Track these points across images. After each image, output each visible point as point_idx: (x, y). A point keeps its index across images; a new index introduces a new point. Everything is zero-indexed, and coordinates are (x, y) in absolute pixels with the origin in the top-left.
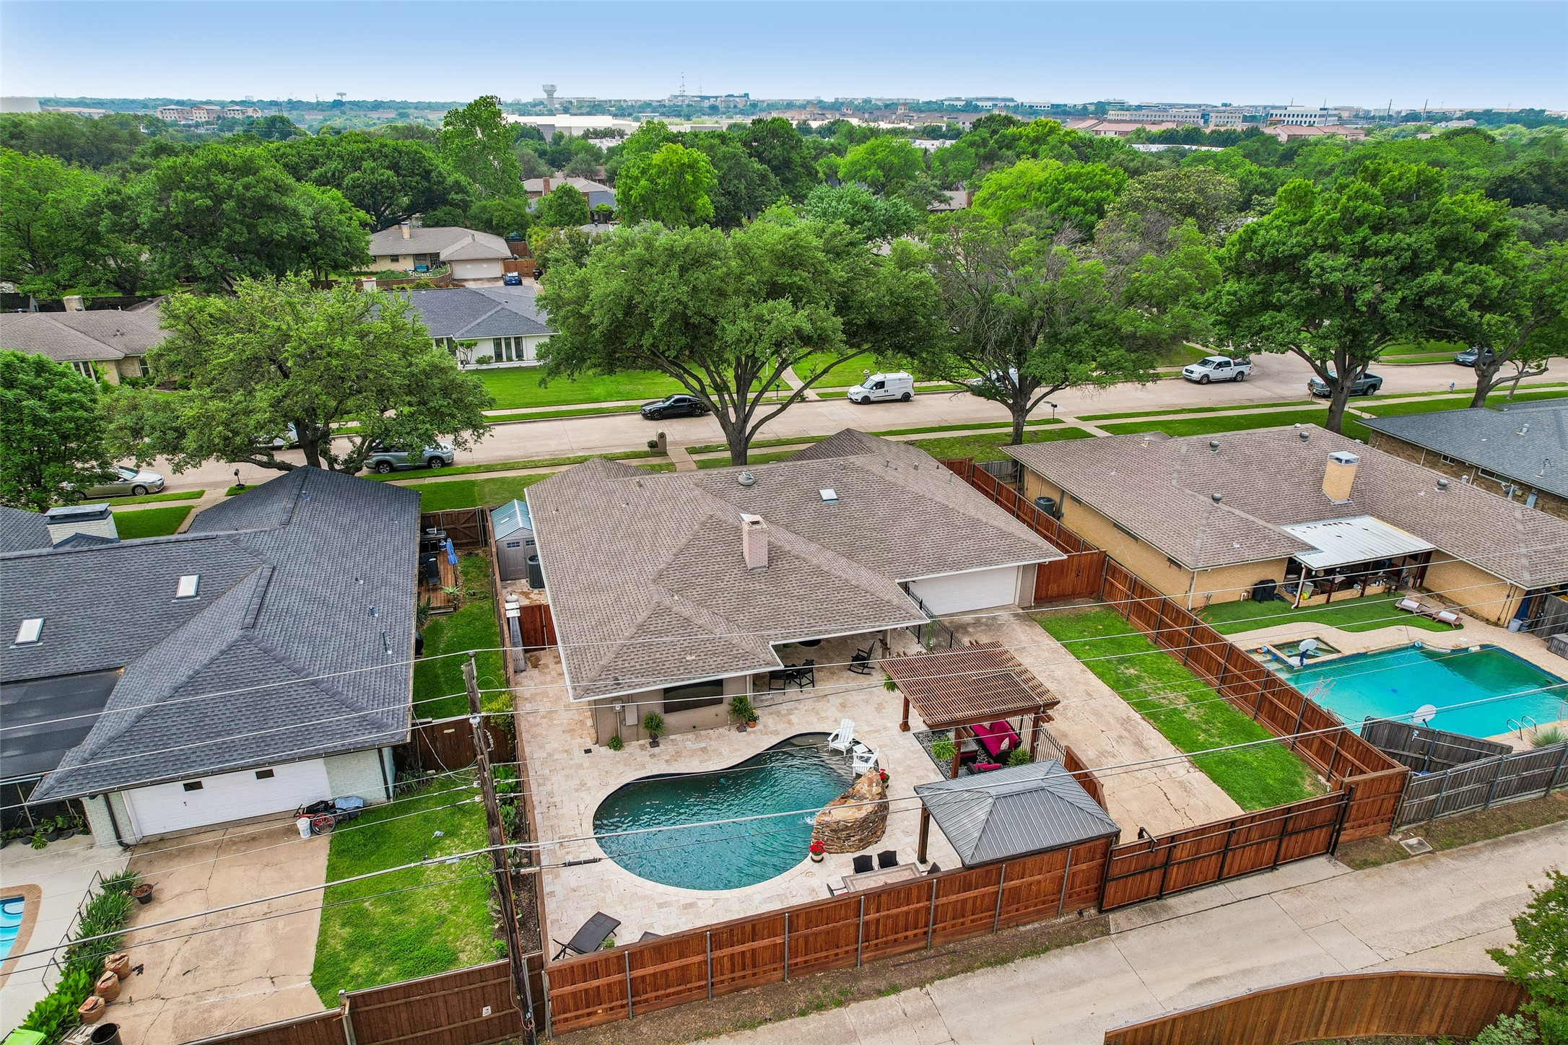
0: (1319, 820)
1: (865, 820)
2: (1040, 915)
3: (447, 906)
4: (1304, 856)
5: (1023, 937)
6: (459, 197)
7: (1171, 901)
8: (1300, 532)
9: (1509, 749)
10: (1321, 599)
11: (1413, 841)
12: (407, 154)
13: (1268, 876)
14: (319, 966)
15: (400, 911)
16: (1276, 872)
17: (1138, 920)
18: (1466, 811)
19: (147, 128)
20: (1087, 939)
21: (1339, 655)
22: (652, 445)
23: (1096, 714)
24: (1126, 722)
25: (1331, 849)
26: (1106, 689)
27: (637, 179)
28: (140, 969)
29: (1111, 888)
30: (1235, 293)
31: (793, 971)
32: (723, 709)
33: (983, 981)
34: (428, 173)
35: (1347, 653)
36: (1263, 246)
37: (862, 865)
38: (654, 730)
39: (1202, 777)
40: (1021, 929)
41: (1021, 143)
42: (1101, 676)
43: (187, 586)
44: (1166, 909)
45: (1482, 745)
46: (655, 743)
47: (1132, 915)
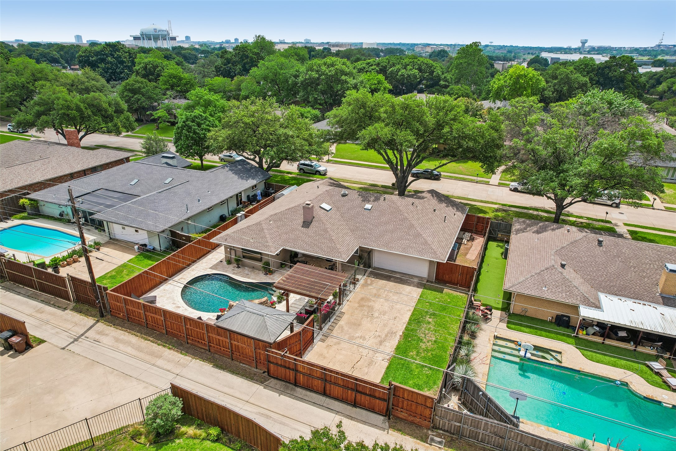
2: (249, 363)
4: (372, 410)
6: (444, 83)
7: (299, 390)
8: (606, 299)
10: (598, 339)
11: (439, 439)
13: (349, 408)
16: (354, 409)
17: (278, 386)
18: (487, 446)
20: (254, 380)
23: (386, 325)
24: (392, 333)
25: (388, 415)
26: (406, 320)
28: (80, 262)
29: (271, 366)
32: (261, 264)
38: (237, 263)
39: (386, 365)
40: (241, 364)
42: (412, 315)
44: (292, 390)
46: (238, 267)
47: (279, 384)
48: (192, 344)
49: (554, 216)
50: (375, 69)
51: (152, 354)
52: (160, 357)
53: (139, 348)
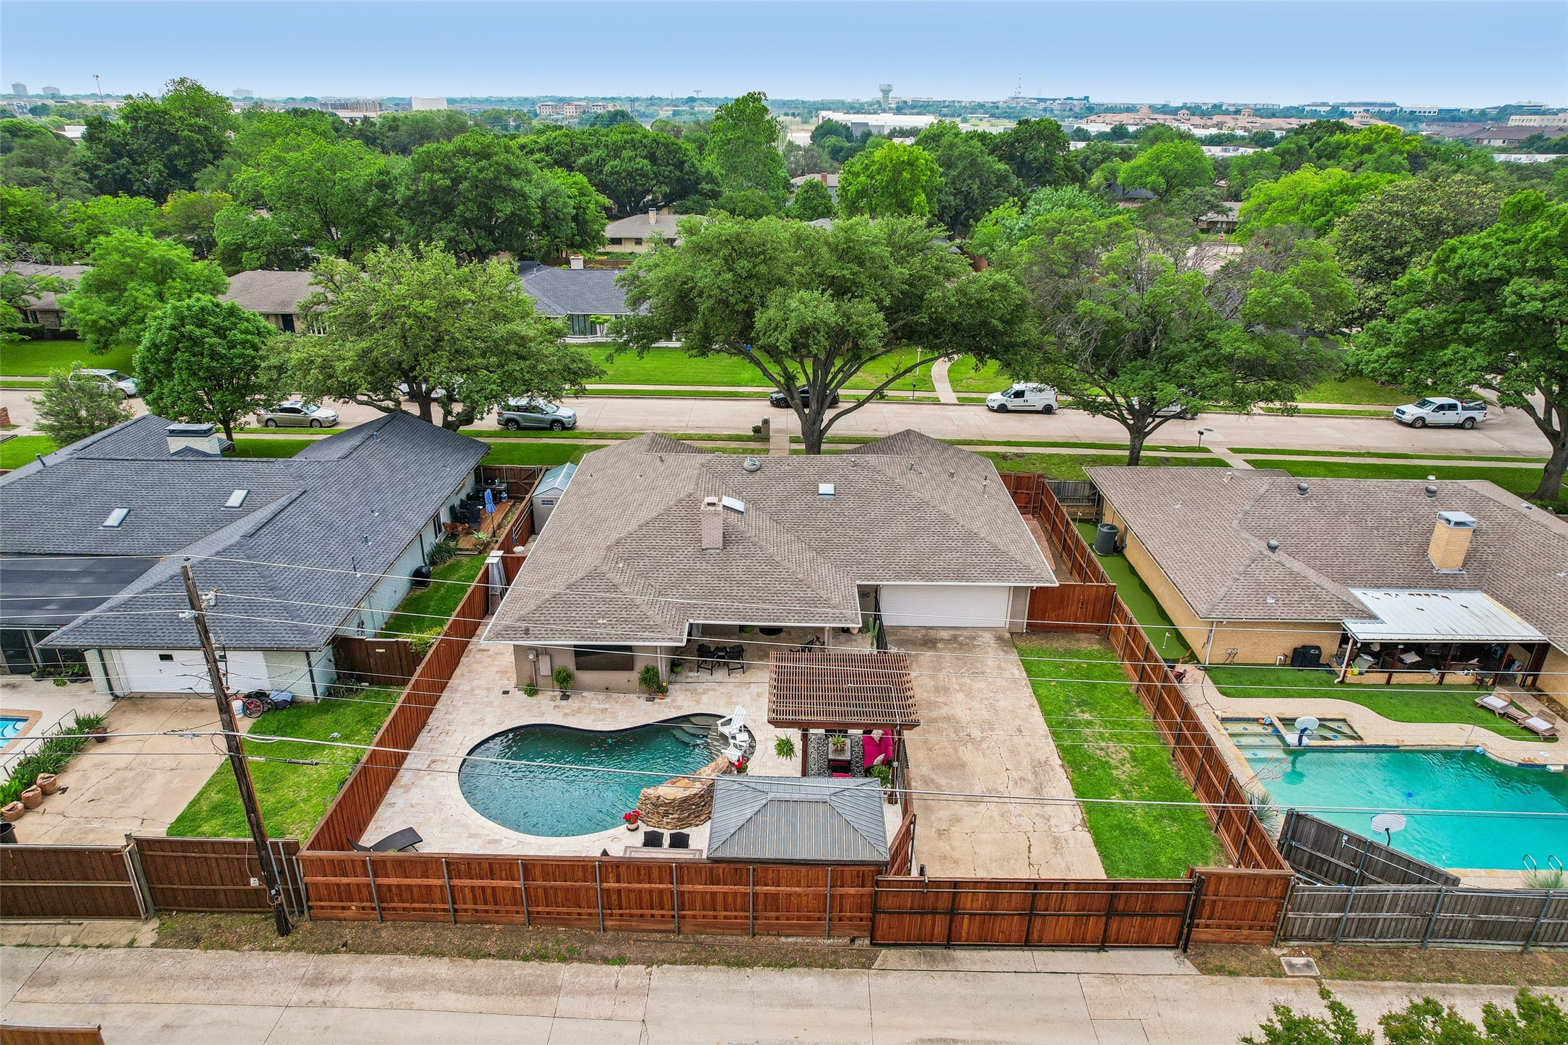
1: (685, 800)
2: (806, 931)
3: (304, 794)
4: (1143, 943)
5: (778, 948)
6: (708, 187)
7: (960, 954)
8: (1369, 598)
9: (1456, 881)
10: (1380, 678)
11: (1301, 960)
12: (663, 144)
13: (1092, 955)
14: (180, 819)
16: (1103, 954)
17: (909, 963)
18: (1391, 942)
20: (843, 966)
21: (1359, 743)
22: (757, 430)
23: (1013, 751)
24: (1040, 766)
25: (1182, 942)
26: (1043, 727)
28: (64, 790)
29: (883, 922)
30: (1418, 321)
31: (532, 918)
32: (634, 676)
33: (711, 978)
34: (682, 163)
35: (1369, 741)
37: (653, 840)
38: (565, 683)
39: (1087, 838)
40: (783, 939)
41: (1347, 152)
42: (1046, 714)
43: (236, 498)
44: (946, 959)
45: (1423, 869)
46: (565, 697)
47: (908, 957)
48: (619, 929)
49: (1127, 453)
50: (543, 160)
51: (526, 989)
52: (556, 990)
53: (474, 988)
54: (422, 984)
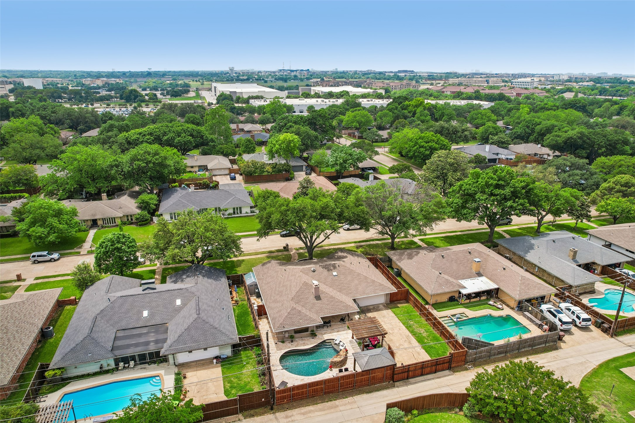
0: (445, 361)
1: (342, 360)
2: (380, 382)
3: (249, 379)
4: (443, 370)
5: (376, 387)
6: (212, 144)
7: (410, 380)
8: (463, 282)
9: (494, 345)
10: (468, 301)
11: (470, 367)
13: (434, 374)
14: (225, 392)
15: (240, 380)
16: (436, 374)
17: (402, 384)
18: (485, 359)
19: (84, 94)
20: (389, 388)
21: (468, 318)
22: (284, 248)
23: (401, 334)
24: (408, 337)
25: (449, 368)
26: (404, 327)
27: (275, 145)
28: (188, 391)
29: (395, 376)
30: (457, 203)
31: (325, 393)
32: (309, 333)
33: (365, 396)
34: (203, 136)
35: (470, 317)
36: (465, 190)
37: (341, 371)
38: (292, 338)
39: (424, 351)
40: (376, 385)
41: (410, 107)
42: (403, 324)
43: (178, 302)
44: (408, 381)
45: (488, 343)
46: (292, 342)
47: (401, 383)
51: (331, 408)
52: (337, 406)
53: (321, 410)
54: (310, 412)
